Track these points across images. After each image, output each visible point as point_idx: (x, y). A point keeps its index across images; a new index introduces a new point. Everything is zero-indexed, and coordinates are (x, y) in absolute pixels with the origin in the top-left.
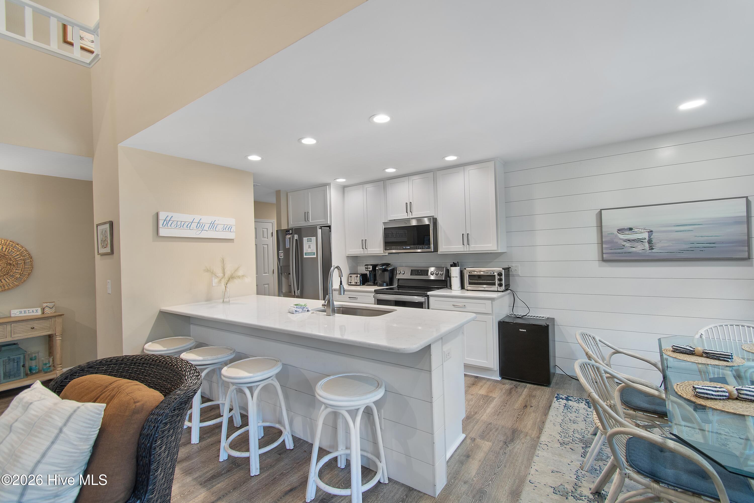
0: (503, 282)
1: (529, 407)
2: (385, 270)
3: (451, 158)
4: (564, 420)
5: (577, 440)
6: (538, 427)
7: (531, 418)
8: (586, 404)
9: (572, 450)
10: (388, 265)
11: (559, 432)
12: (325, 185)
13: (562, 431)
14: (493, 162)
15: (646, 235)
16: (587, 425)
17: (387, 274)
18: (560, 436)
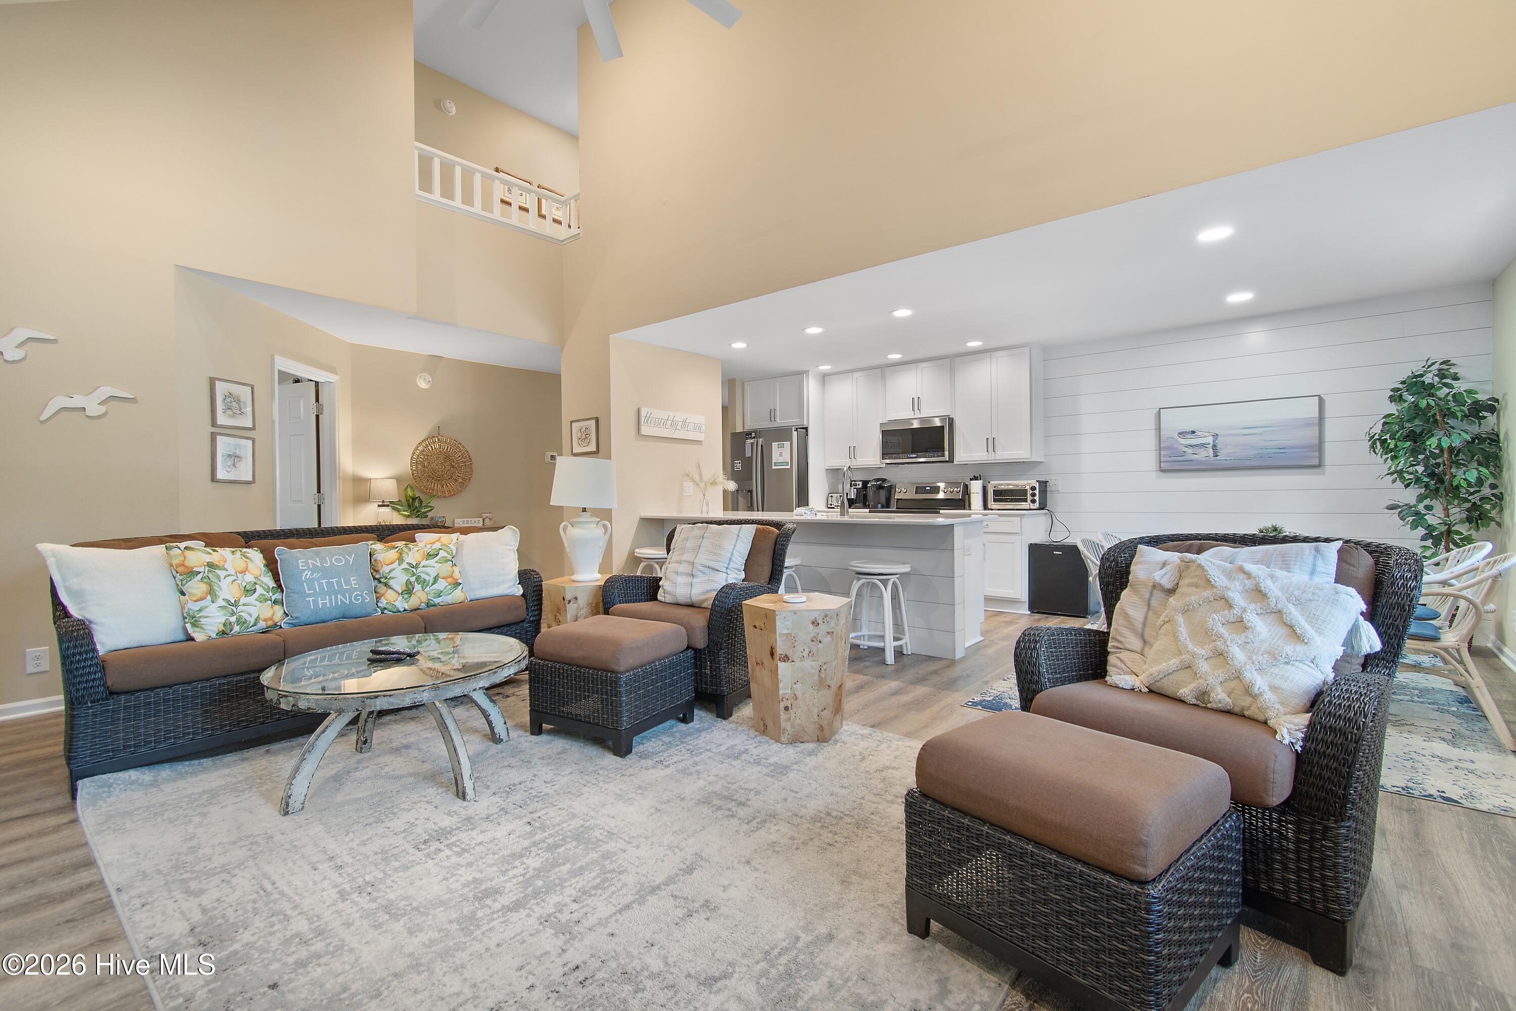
0: (1037, 498)
2: (880, 487)
3: (975, 344)
10: (884, 480)
12: (800, 374)
14: (1028, 348)
15: (1210, 440)
17: (883, 493)
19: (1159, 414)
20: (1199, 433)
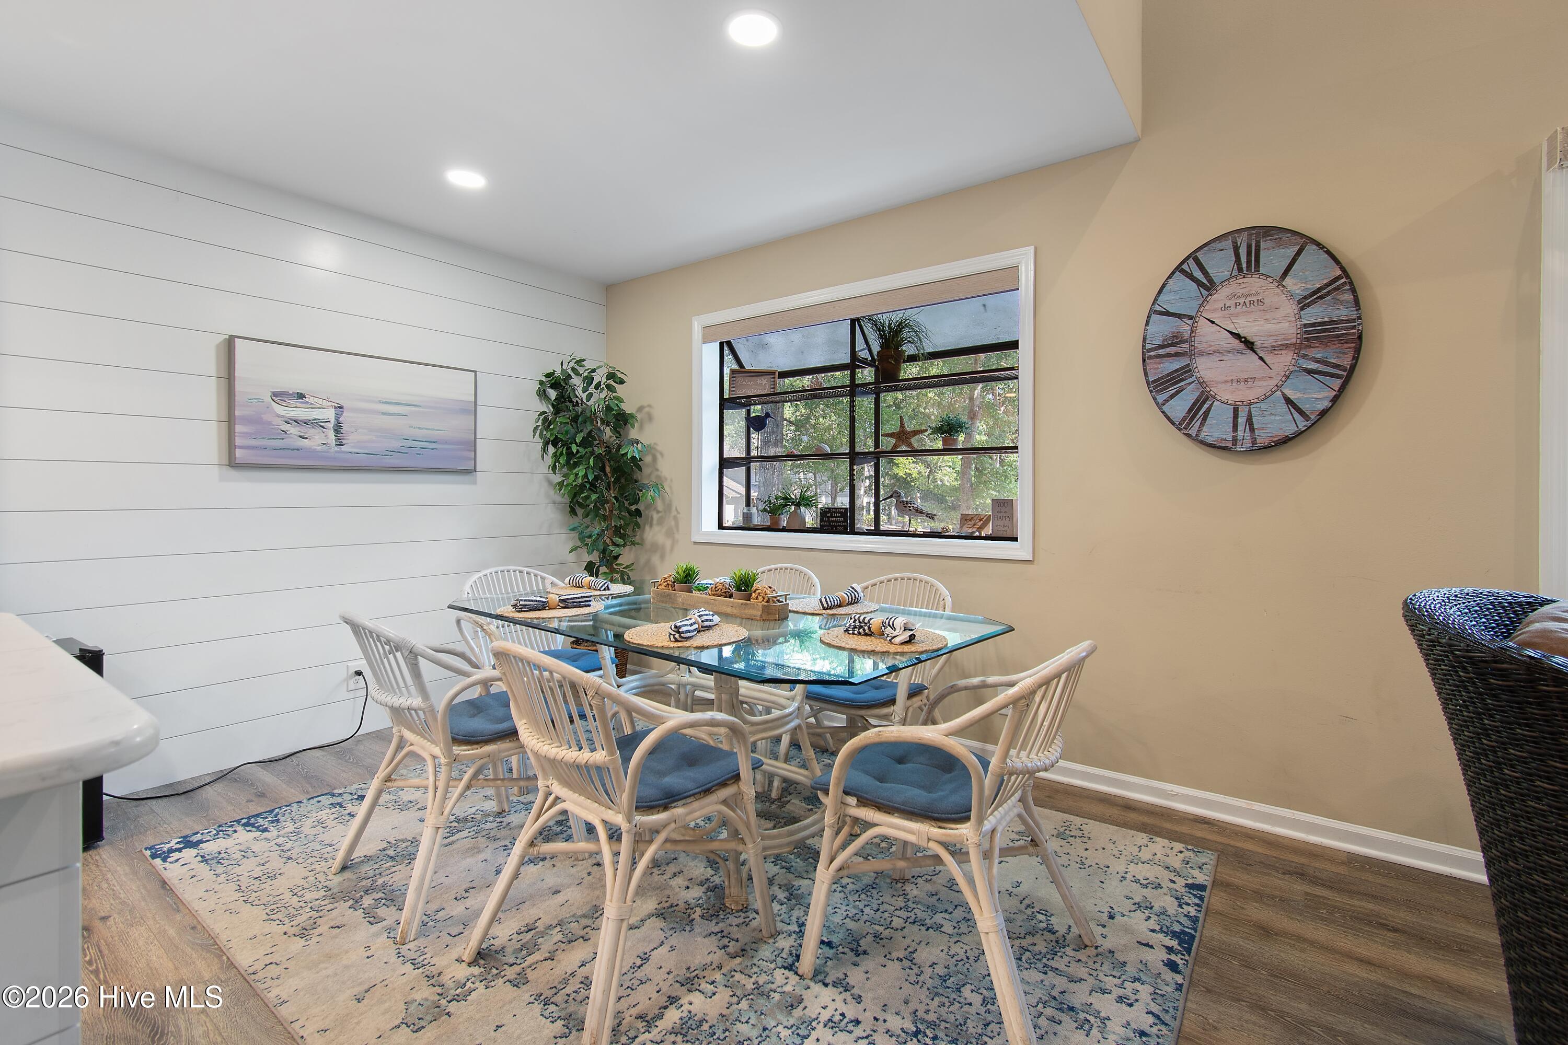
1: (98, 924)
4: (243, 888)
5: (323, 903)
6: (193, 949)
7: (141, 943)
8: (248, 829)
9: (338, 927)
11: (266, 917)
13: (267, 911)
15: (329, 414)
16: (305, 865)
18: (278, 922)
19: (230, 344)
20: (312, 400)
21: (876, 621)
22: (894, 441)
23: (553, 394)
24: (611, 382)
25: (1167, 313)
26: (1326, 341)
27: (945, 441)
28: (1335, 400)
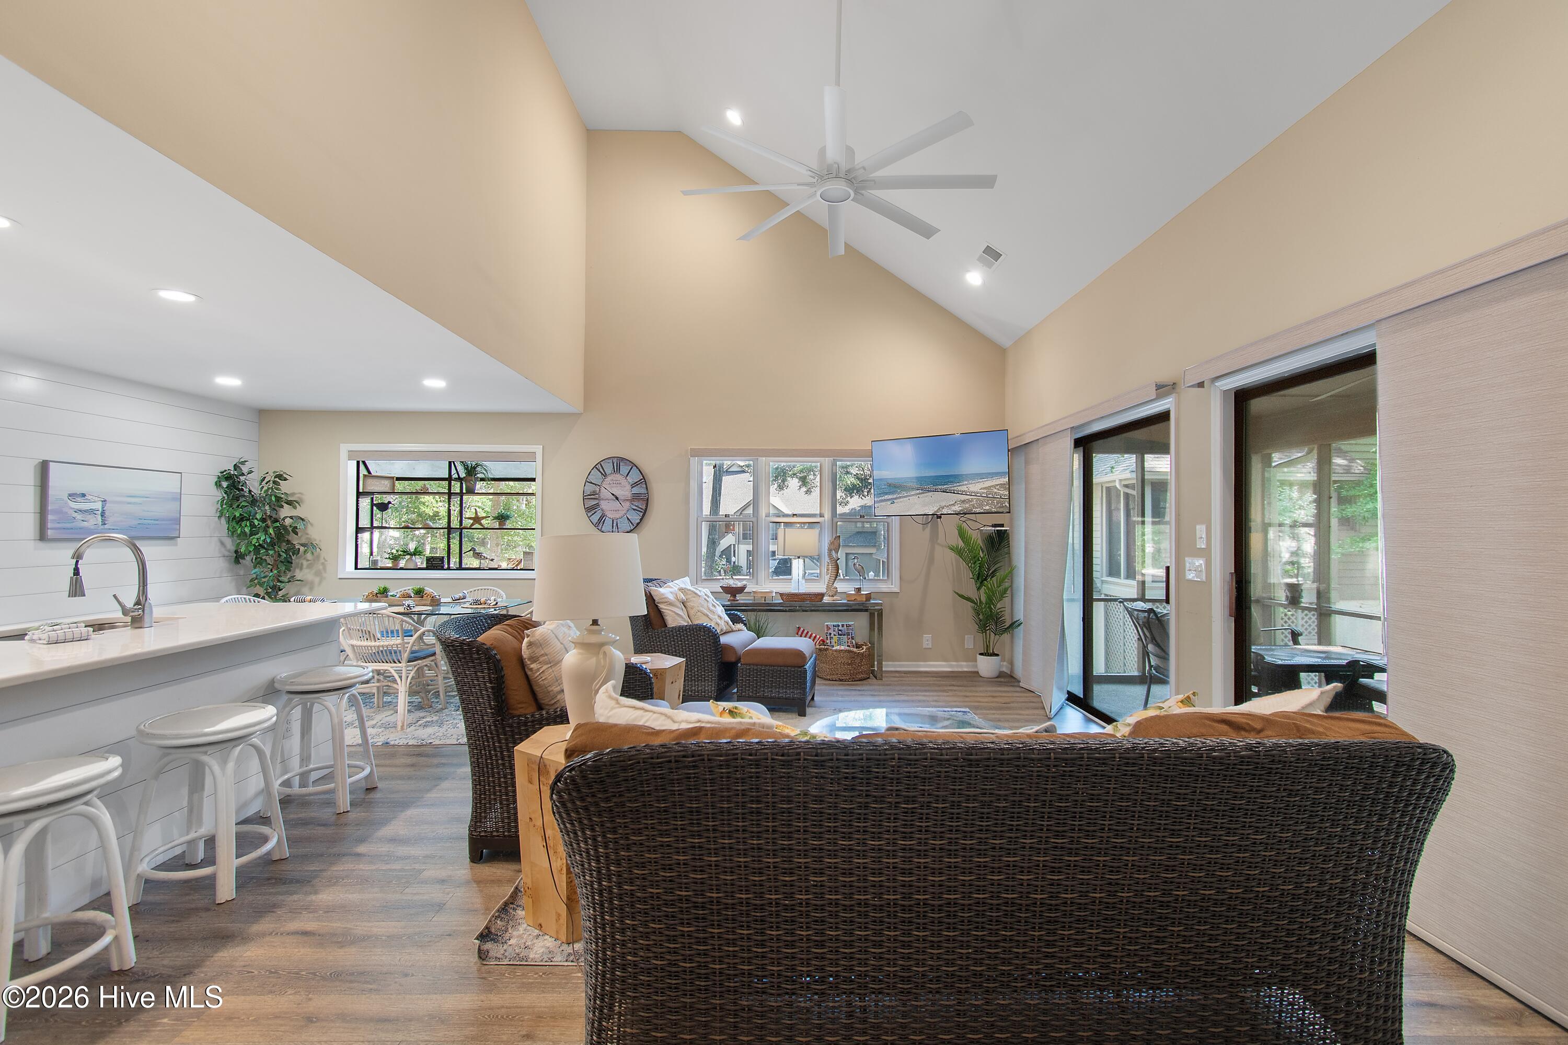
19: (44, 465)
20: (89, 498)
21: (483, 600)
22: (471, 521)
23: (225, 484)
24: (277, 479)
25: (591, 483)
26: (639, 500)
27: (499, 525)
28: (641, 520)
